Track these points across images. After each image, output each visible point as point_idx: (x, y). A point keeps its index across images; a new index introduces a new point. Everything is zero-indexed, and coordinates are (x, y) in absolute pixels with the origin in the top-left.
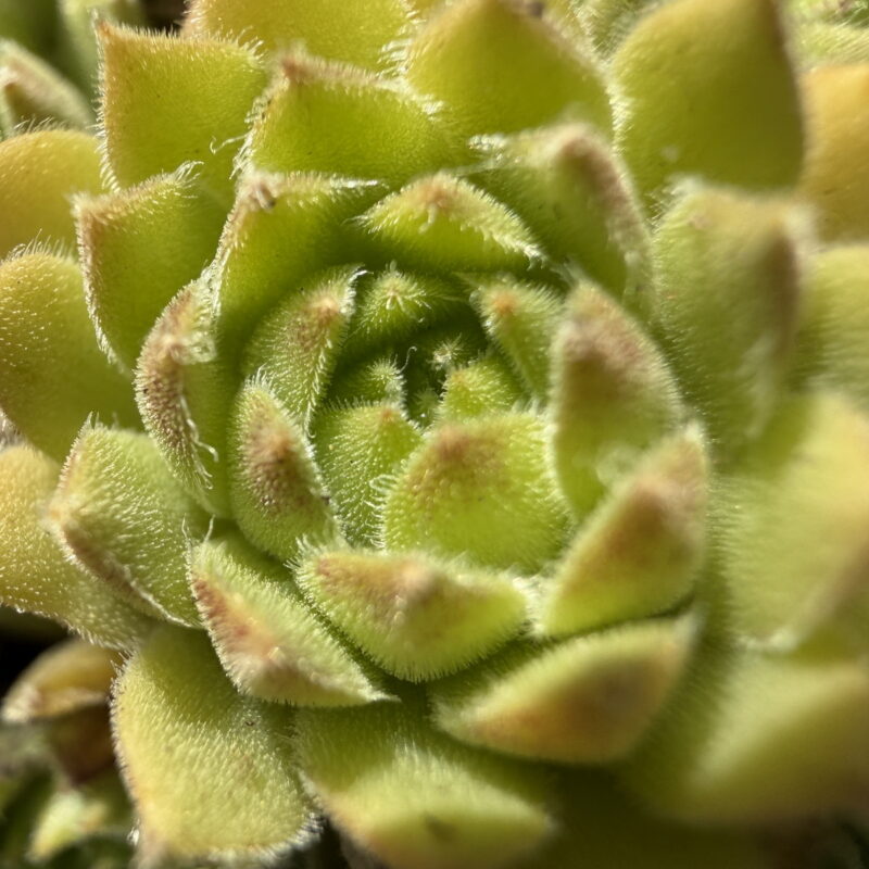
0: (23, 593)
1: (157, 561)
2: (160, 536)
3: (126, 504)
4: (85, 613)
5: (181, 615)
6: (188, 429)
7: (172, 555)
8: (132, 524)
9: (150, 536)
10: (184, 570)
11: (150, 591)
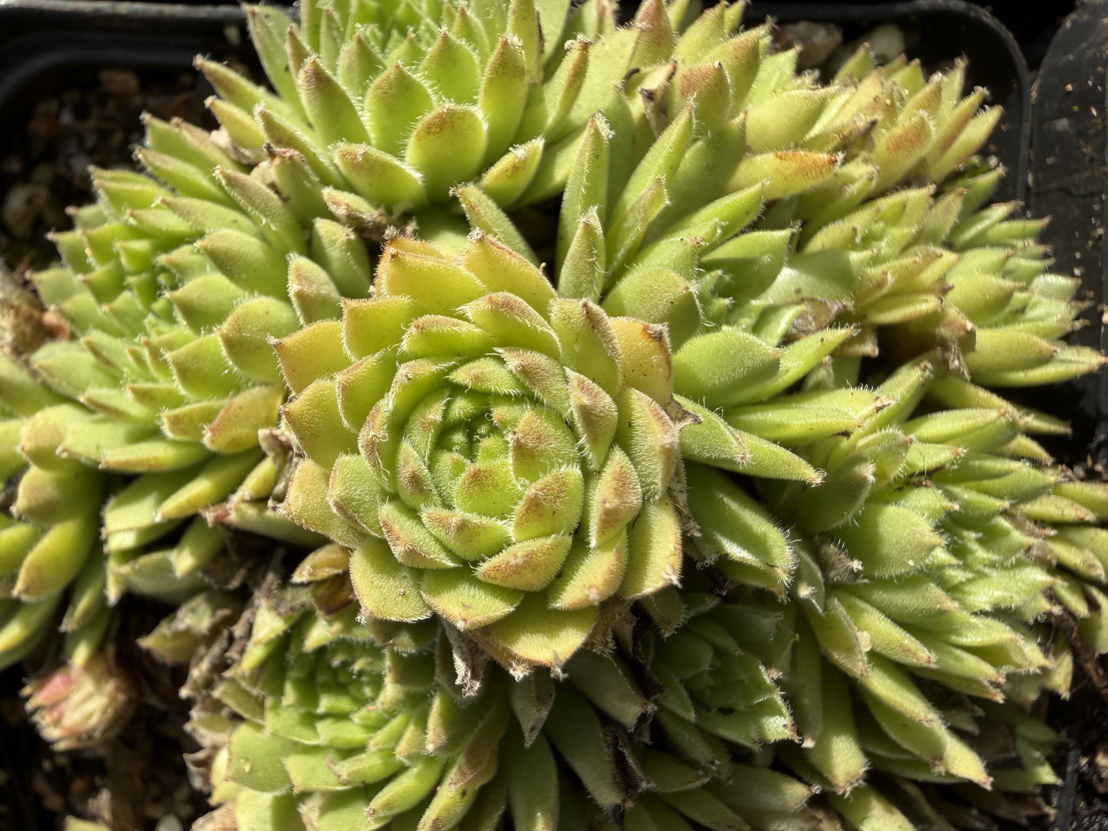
0: (314, 524)
1: (368, 511)
2: (369, 501)
3: (355, 490)
4: (337, 533)
5: (377, 533)
6: (379, 463)
7: (373, 509)
8: (358, 498)
9: (365, 502)
10: (378, 515)
11: (364, 523)
